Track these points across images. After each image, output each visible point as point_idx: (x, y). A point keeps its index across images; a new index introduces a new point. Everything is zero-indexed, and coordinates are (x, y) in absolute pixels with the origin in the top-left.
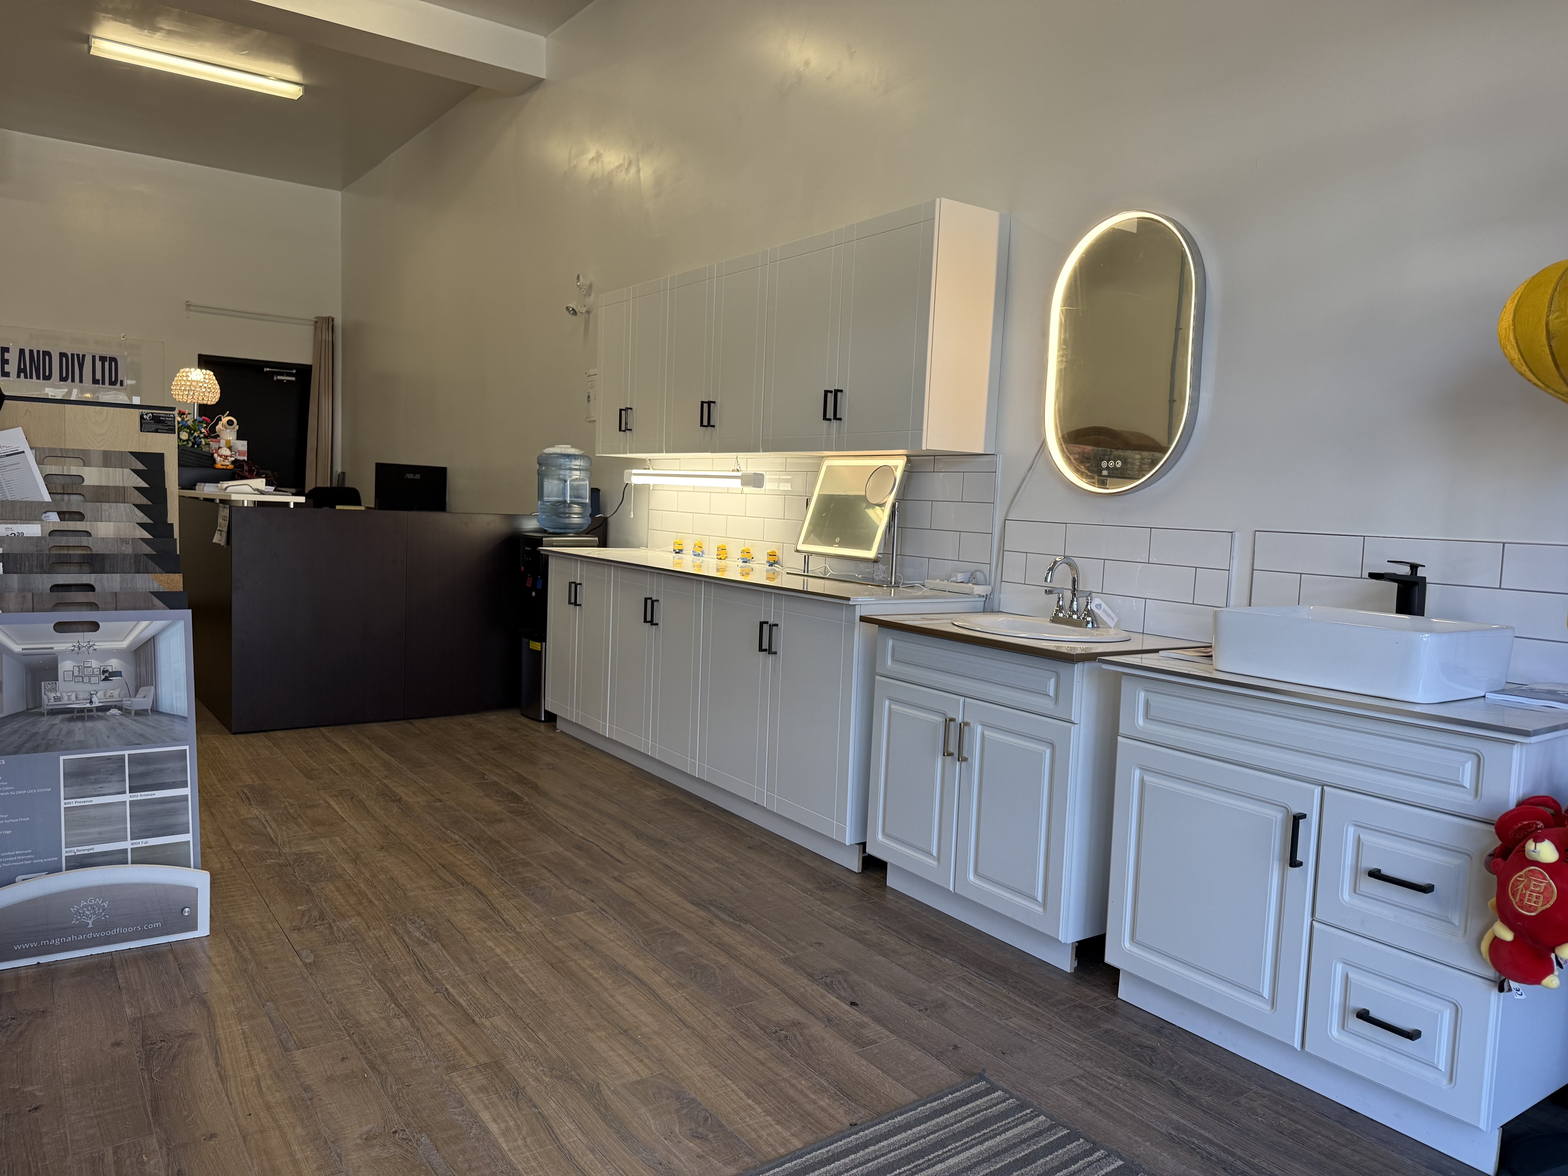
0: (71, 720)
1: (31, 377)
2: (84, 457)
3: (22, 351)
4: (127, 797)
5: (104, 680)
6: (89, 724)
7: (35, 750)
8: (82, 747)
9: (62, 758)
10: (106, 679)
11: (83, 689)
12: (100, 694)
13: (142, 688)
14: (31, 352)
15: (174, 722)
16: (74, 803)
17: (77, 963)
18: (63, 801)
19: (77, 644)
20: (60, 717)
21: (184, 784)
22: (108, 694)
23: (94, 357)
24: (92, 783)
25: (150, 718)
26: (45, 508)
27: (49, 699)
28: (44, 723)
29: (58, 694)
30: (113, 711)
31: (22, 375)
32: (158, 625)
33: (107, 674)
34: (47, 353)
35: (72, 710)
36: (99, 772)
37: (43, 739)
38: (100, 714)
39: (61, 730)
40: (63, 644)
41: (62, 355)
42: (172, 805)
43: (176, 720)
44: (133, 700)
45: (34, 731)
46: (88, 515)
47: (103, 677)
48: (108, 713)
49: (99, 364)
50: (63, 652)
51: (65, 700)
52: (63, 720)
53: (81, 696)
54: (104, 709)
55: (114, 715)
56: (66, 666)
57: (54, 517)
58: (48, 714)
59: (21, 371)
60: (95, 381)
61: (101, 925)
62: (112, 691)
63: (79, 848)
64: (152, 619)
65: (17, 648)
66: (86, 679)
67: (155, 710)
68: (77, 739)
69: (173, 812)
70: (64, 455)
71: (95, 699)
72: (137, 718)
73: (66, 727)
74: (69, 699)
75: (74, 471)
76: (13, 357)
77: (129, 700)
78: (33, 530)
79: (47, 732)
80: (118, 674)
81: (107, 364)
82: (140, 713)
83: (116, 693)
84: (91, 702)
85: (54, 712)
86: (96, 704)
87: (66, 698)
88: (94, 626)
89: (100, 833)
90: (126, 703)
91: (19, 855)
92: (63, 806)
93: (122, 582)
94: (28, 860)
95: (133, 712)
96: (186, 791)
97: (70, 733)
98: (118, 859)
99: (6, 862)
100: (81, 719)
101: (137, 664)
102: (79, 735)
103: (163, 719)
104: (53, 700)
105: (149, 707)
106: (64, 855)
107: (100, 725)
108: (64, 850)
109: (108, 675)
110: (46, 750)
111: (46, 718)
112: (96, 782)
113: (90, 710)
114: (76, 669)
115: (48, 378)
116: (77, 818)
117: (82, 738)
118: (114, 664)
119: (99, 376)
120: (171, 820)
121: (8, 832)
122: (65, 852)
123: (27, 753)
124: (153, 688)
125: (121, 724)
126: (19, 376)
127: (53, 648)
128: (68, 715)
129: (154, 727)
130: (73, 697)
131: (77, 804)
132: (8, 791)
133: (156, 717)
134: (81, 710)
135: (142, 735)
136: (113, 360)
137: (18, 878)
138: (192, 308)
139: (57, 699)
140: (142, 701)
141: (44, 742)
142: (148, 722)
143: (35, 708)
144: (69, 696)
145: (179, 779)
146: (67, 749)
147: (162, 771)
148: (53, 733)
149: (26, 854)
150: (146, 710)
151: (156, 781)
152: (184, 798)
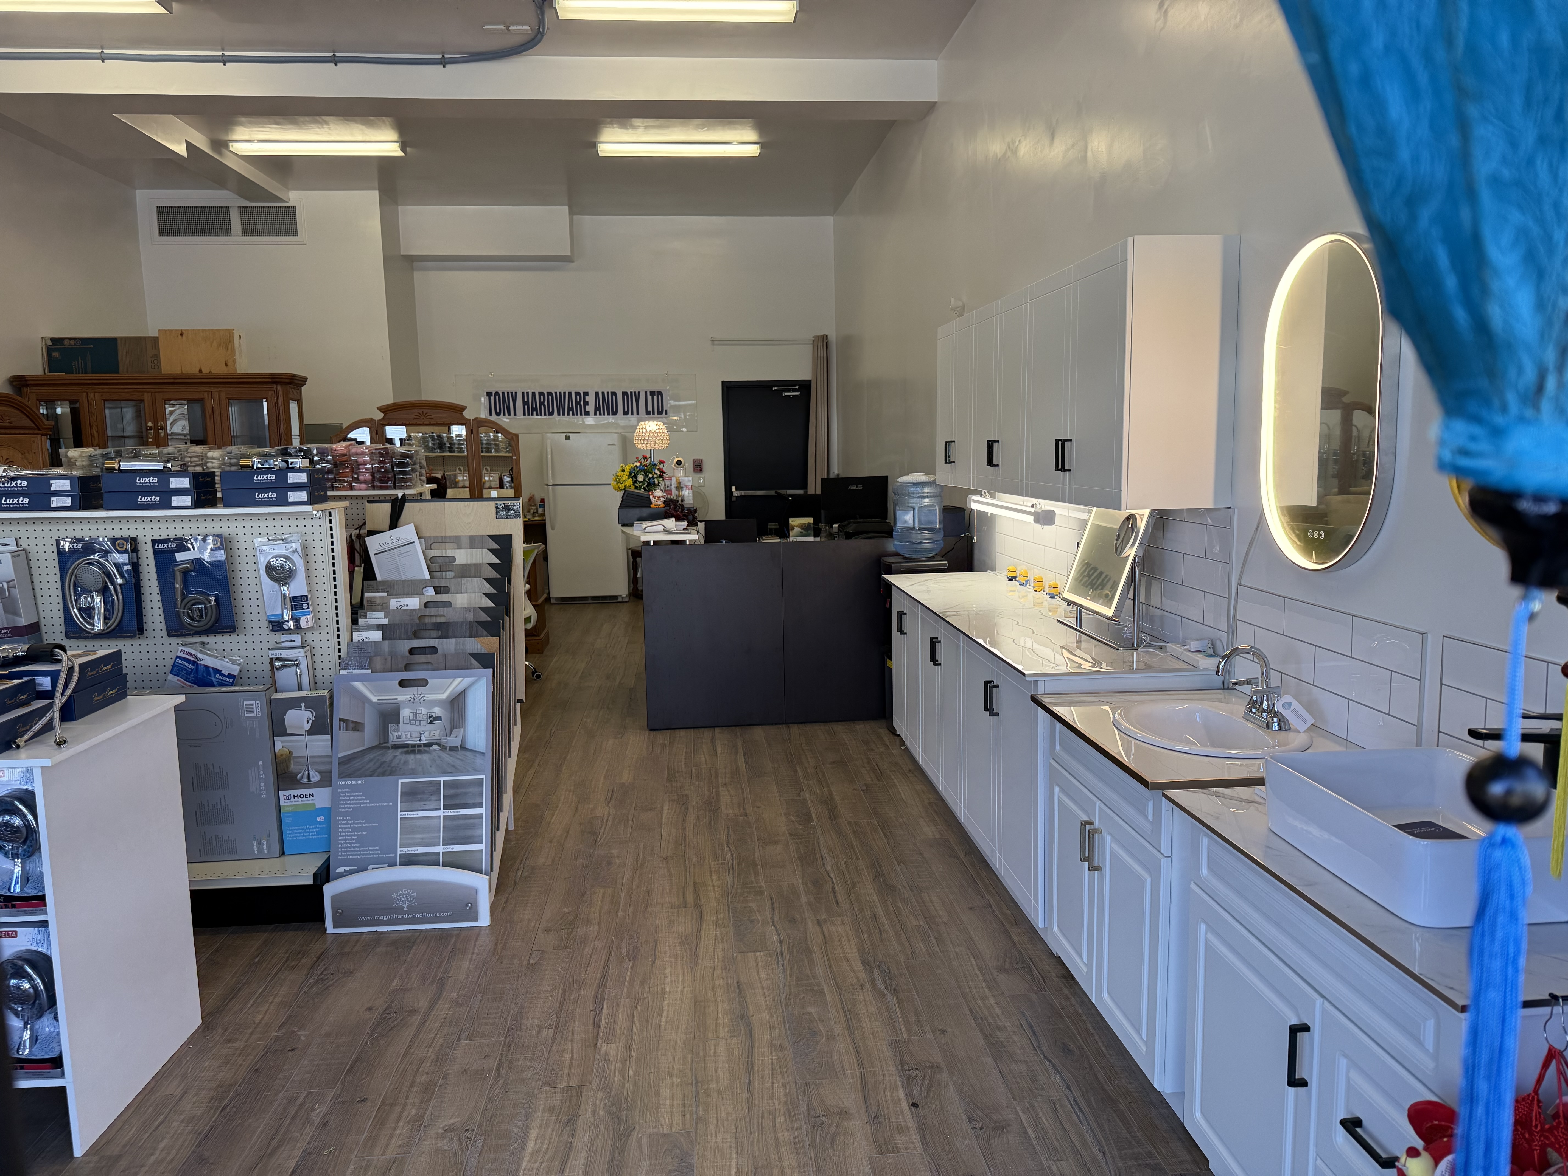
0: (407, 753)
1: (604, 414)
2: (457, 541)
3: (597, 394)
4: (441, 813)
5: (429, 723)
6: (418, 756)
7: (383, 774)
8: (413, 773)
9: (400, 781)
10: (431, 722)
11: (415, 729)
12: (427, 734)
13: (455, 730)
14: (603, 393)
15: (474, 757)
16: (407, 815)
17: (397, 935)
18: (399, 813)
19: (412, 696)
20: (400, 750)
21: (480, 805)
22: (432, 734)
23: (646, 393)
24: (419, 801)
25: (459, 753)
26: (424, 584)
27: (393, 737)
28: (391, 753)
29: (399, 733)
30: (435, 747)
31: (598, 412)
32: (467, 681)
33: (431, 719)
34: (614, 394)
35: (407, 746)
36: (423, 793)
37: (389, 766)
38: (426, 749)
39: (400, 760)
40: (404, 696)
41: (625, 394)
42: (471, 821)
43: (478, 755)
44: (448, 738)
45: (383, 760)
46: (452, 588)
47: (429, 721)
48: (431, 748)
49: (649, 398)
50: (403, 702)
51: (403, 738)
52: (401, 753)
53: (414, 736)
54: (428, 745)
55: (435, 750)
56: (405, 712)
57: (430, 591)
58: (392, 748)
59: (597, 409)
60: (648, 413)
61: (411, 910)
62: (434, 732)
63: (409, 849)
64: (464, 677)
65: (374, 699)
66: (418, 723)
67: (463, 747)
68: (410, 767)
69: (472, 827)
70: (443, 540)
71: (423, 738)
72: (450, 753)
73: (403, 758)
74: (406, 737)
75: (449, 553)
76: (591, 399)
77: (445, 739)
78: (413, 603)
79: (391, 762)
80: (439, 719)
81: (655, 397)
82: (453, 749)
83: (437, 733)
84: (420, 740)
85: (396, 747)
86: (424, 741)
87: (404, 736)
88: (423, 683)
89: (422, 839)
90: (444, 741)
91: (371, 850)
92: (399, 817)
93: (456, 644)
94: (376, 854)
95: (448, 748)
96: (481, 811)
97: (406, 762)
98: (432, 861)
99: (363, 855)
100: (413, 752)
101: (452, 712)
102: (411, 765)
103: (468, 754)
104: (395, 738)
105: (459, 745)
106: (399, 853)
107: (425, 757)
108: (399, 849)
109: (433, 719)
110: (390, 774)
111: (390, 751)
112: (421, 800)
113: (419, 746)
114: (412, 714)
115: (615, 413)
116: (409, 827)
117: (413, 767)
118: (437, 711)
119: (650, 409)
120: (470, 833)
121: (364, 833)
122: (400, 851)
123: (378, 776)
124: (462, 730)
125: (439, 757)
126: (595, 414)
127: (397, 699)
128: (405, 749)
129: (462, 760)
130: (409, 736)
131: (409, 816)
132: (366, 803)
133: (464, 752)
134: (414, 746)
135: (453, 766)
136: (660, 393)
137: (370, 867)
138: (716, 342)
139: (399, 737)
140: (454, 740)
141: (390, 768)
142: (458, 756)
143: (384, 743)
144: (406, 735)
145: (478, 801)
146: (403, 774)
147: (466, 794)
148: (396, 761)
149: (376, 850)
150: (457, 747)
151: (462, 802)
152: (480, 816)
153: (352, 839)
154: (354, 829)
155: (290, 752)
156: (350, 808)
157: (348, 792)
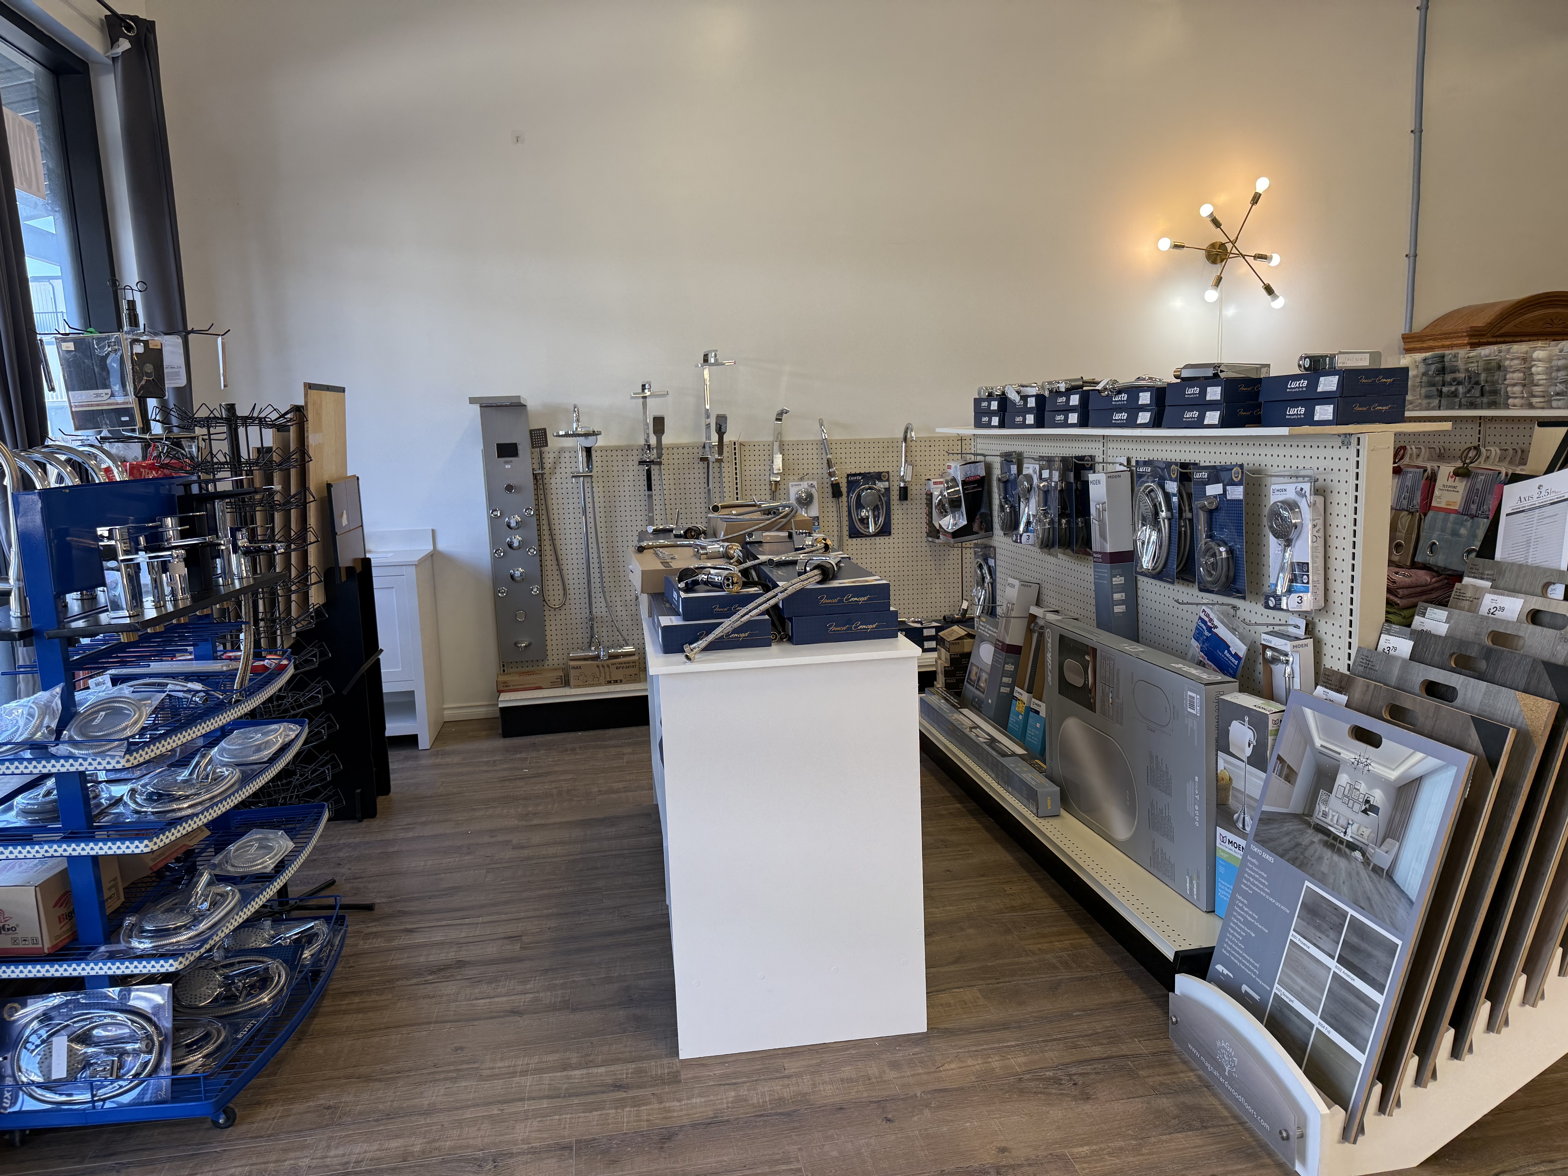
0: (1326, 844)
4: (1333, 964)
6: (1336, 858)
7: (1293, 861)
8: (1321, 880)
9: (1307, 883)
10: (1365, 812)
11: (1345, 812)
12: (1355, 826)
13: (1389, 840)
15: (1400, 899)
16: (1298, 939)
18: (1292, 932)
19: (1359, 757)
20: (1320, 836)
21: (1380, 988)
22: (1360, 832)
24: (1315, 927)
25: (1382, 881)
27: (1320, 812)
28: (1309, 835)
29: (1327, 809)
30: (1357, 854)
32: (1432, 762)
33: (1367, 806)
35: (1328, 833)
36: (1323, 918)
37: (1302, 853)
38: (1347, 850)
39: (1315, 852)
40: (1349, 752)
42: (1362, 1006)
43: (1403, 900)
44: (1377, 850)
45: (1299, 841)
47: (1364, 808)
48: (1353, 854)
50: (1345, 762)
51: (1328, 820)
53: (1340, 822)
54: (1352, 847)
55: (1356, 859)
56: (1343, 779)
58: (1314, 828)
62: (1364, 829)
63: (1286, 993)
64: (1428, 753)
65: (1318, 742)
66: (1351, 803)
67: (1389, 875)
68: (1322, 868)
69: (1361, 1015)
71: (1349, 831)
72: (1372, 874)
73: (1321, 850)
74: (1332, 820)
77: (1374, 849)
79: (1306, 847)
80: (1374, 809)
82: (1377, 870)
83: (1367, 832)
84: (1345, 833)
85: (1321, 829)
86: (1348, 838)
87: (1330, 816)
88: (1377, 741)
89: (1302, 989)
90: (1371, 850)
92: (1290, 937)
95: (1372, 865)
96: (1380, 1000)
97: (1320, 858)
98: (1304, 1032)
100: (1332, 847)
101: (1395, 807)
102: (1325, 867)
103: (1393, 890)
104: (1321, 814)
105: (1386, 867)
106: (1275, 990)
107: (1342, 863)
108: (1276, 985)
109: (1370, 808)
110: (1300, 867)
111: (1310, 831)
112: (1318, 928)
113: (1341, 842)
114: (1348, 787)
116: (1294, 958)
117: (1326, 871)
118: (1378, 797)
120: (1355, 1024)
122: (1277, 988)
123: (1288, 861)
124: (1398, 844)
125: (1358, 874)
127: (1339, 754)
128: (1326, 838)
129: (1382, 896)
130: (1335, 819)
131: (1300, 944)
132: (1266, 893)
133: (1388, 884)
134: (1336, 838)
135: (1369, 899)
137: (1243, 987)
139: (1325, 815)
140: (1382, 857)
141: (1302, 857)
142: (1379, 886)
143: (1307, 815)
144: (1333, 816)
145: (1380, 979)
146: (1312, 875)
147: (1370, 955)
148: (1310, 851)
149: (1255, 967)
150: (1382, 870)
151: (1361, 965)
152: (1374, 1006)
153: (1239, 934)
154: (1246, 923)
155: (1230, 779)
156: (1251, 889)
157: (1256, 866)
